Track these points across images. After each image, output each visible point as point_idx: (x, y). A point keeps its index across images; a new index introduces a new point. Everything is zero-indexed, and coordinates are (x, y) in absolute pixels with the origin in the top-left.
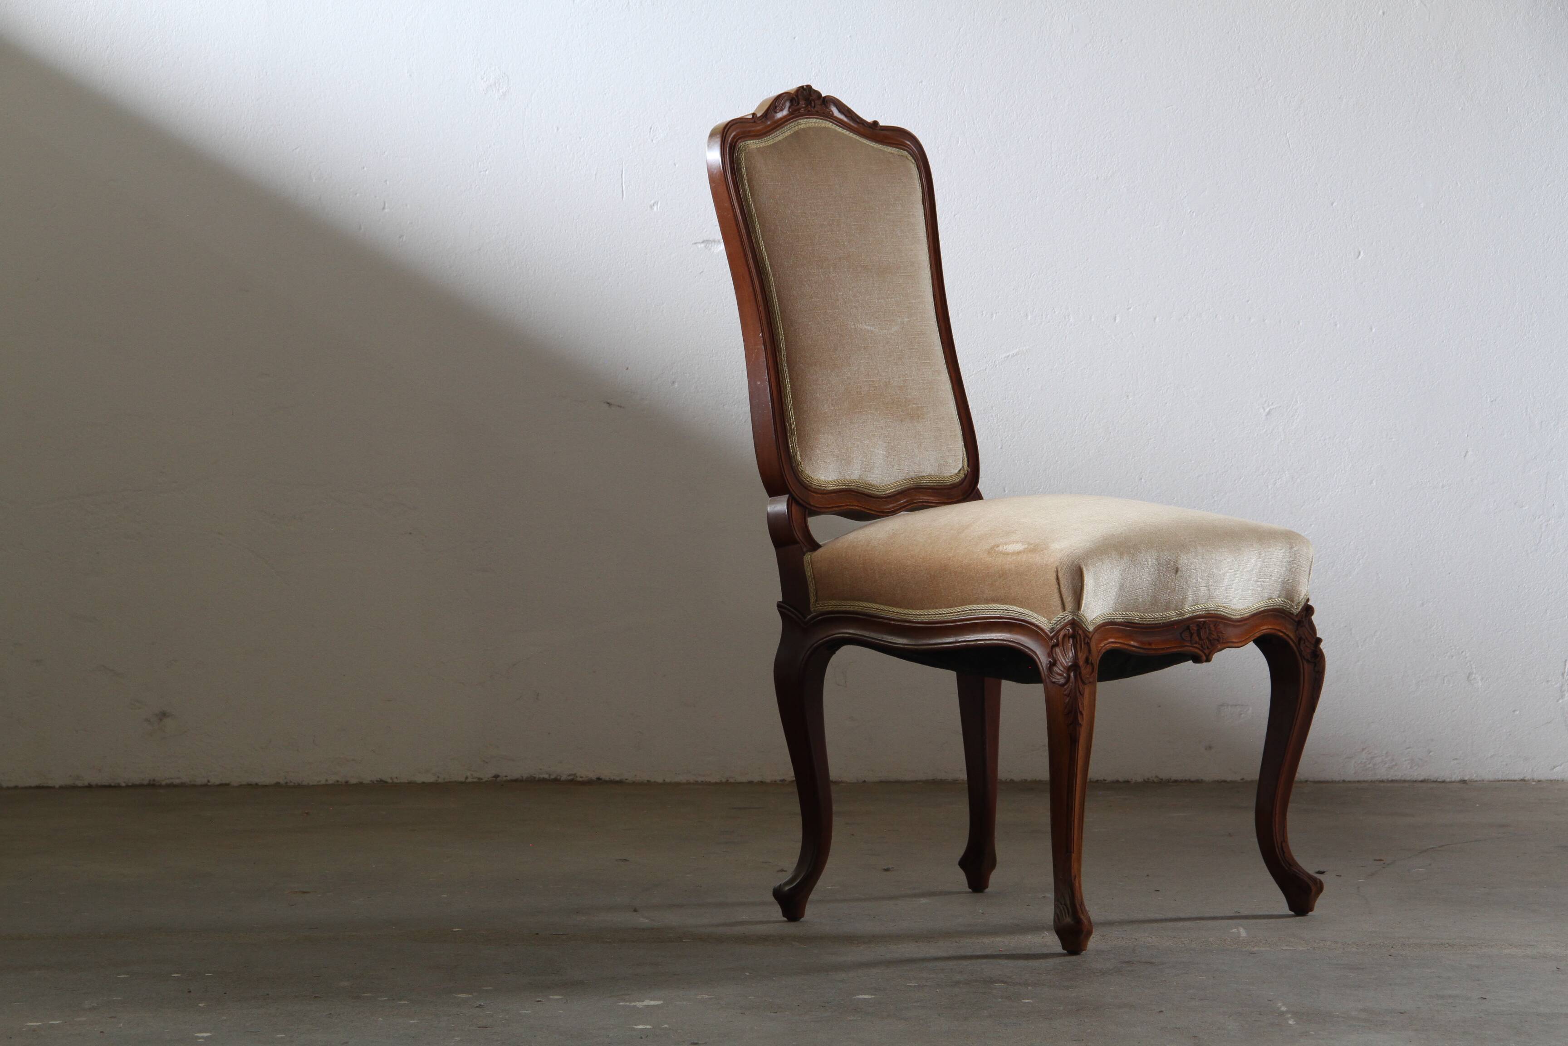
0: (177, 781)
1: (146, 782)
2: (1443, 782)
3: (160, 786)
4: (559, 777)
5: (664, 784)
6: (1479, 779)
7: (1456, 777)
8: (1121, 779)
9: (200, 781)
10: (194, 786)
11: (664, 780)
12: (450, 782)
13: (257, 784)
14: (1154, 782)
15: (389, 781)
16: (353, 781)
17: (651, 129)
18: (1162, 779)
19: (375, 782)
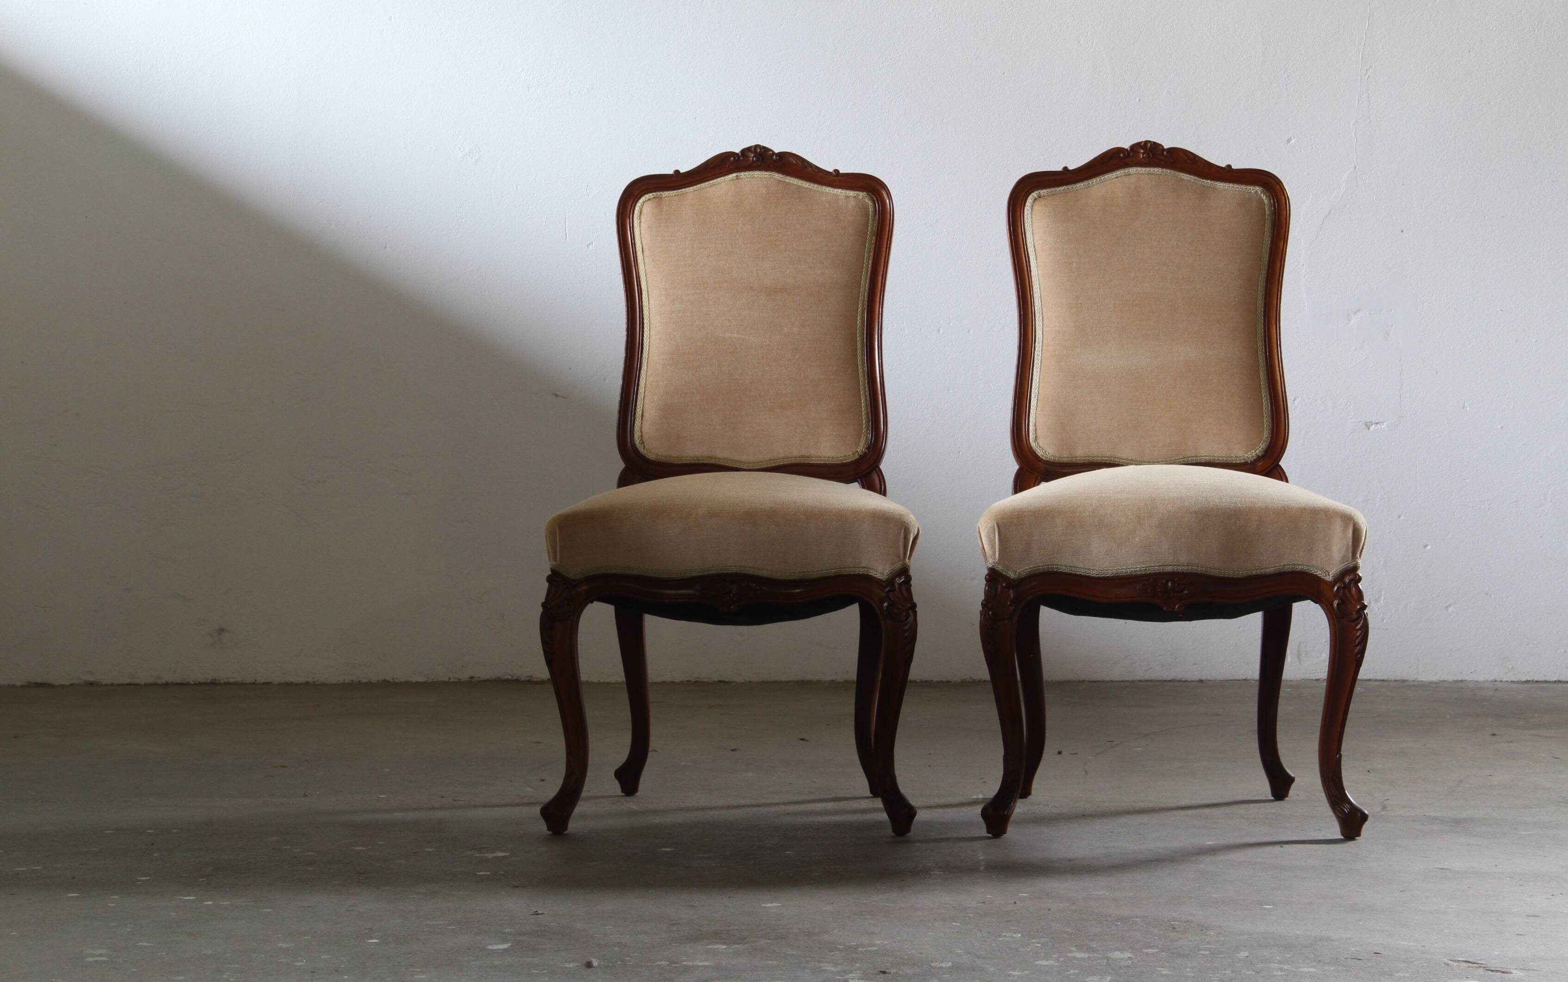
0: (231, 680)
1: (209, 681)
2: (1186, 681)
3: (220, 684)
4: (519, 678)
5: (599, 683)
6: (1212, 679)
7: (1196, 677)
8: (944, 680)
9: (249, 680)
10: (245, 684)
11: (599, 681)
12: (437, 682)
13: (292, 683)
14: (969, 682)
15: (392, 681)
16: (365, 681)
17: (587, 186)
18: (975, 680)
19: (381, 681)
